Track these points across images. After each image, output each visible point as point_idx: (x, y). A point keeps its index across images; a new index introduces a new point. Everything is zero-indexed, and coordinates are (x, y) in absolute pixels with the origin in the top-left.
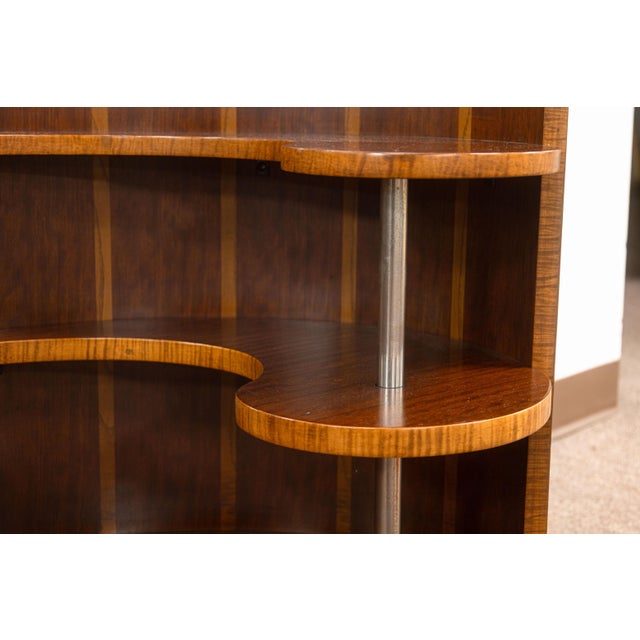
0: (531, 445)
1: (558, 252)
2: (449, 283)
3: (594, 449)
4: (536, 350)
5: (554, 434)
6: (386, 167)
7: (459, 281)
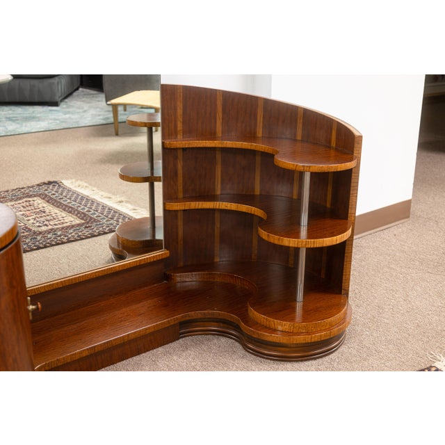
0: (347, 243)
1: (357, 186)
2: (327, 190)
3: (395, 235)
4: (349, 215)
5: (355, 237)
6: (302, 168)
7: (330, 189)
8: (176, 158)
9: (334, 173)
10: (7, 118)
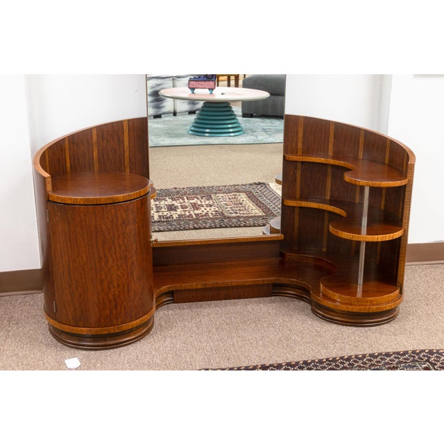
8: (296, 168)
9: (387, 188)
10: (263, 129)
